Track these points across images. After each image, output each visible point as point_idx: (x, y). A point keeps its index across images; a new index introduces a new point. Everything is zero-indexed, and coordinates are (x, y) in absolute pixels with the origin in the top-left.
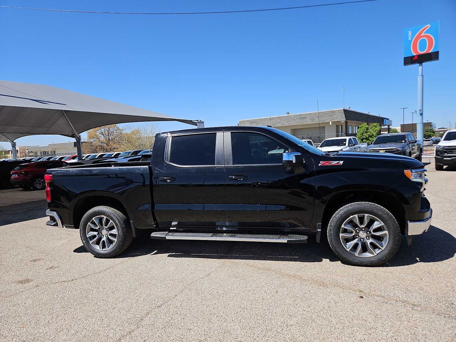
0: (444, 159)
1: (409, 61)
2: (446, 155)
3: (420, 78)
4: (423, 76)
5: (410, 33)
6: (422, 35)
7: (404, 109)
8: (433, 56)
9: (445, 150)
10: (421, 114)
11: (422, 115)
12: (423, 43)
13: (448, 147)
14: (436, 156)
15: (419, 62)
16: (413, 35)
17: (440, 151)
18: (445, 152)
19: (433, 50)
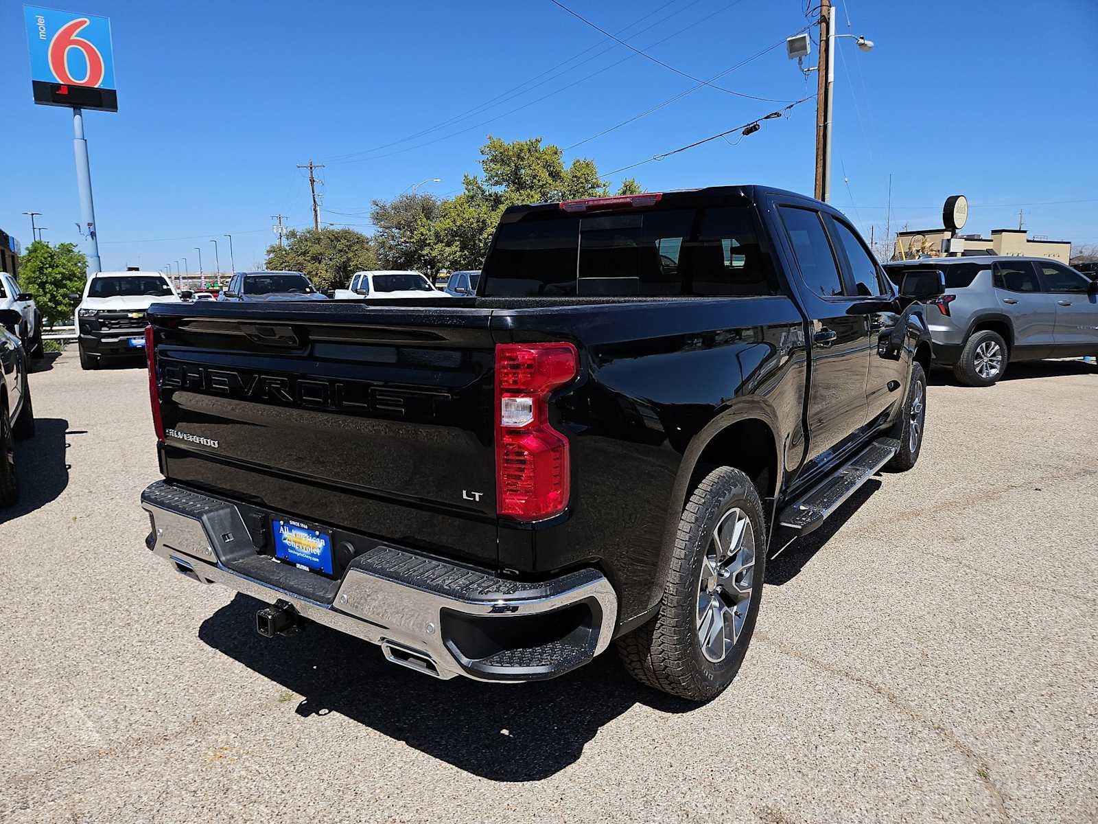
0: (103, 340)
1: (47, 93)
2: (105, 330)
3: (78, 145)
4: (86, 140)
5: (41, 22)
6: (73, 37)
7: (32, 214)
8: (104, 100)
9: (102, 320)
10: (93, 235)
11: (94, 238)
12: (76, 58)
13: (109, 311)
14: (82, 335)
15: (74, 104)
16: (50, 31)
17: (90, 323)
18: (103, 325)
19: (102, 84)
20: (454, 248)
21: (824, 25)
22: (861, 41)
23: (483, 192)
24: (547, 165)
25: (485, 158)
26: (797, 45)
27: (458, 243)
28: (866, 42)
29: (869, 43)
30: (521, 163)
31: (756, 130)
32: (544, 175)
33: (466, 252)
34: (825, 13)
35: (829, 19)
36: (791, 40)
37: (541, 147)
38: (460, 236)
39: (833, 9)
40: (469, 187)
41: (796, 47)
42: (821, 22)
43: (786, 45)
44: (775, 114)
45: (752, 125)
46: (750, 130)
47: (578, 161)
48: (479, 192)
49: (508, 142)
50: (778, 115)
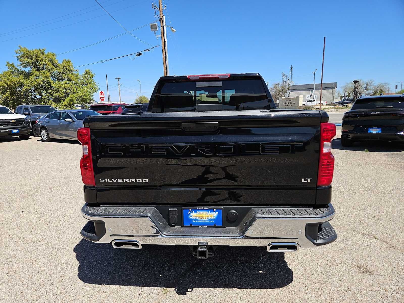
20: (7, 95)
21: (161, 21)
22: (172, 29)
23: (18, 70)
24: (51, 61)
25: (18, 55)
26: (154, 27)
27: (9, 93)
28: (174, 29)
29: (175, 30)
30: (38, 59)
31: (141, 55)
32: (50, 64)
33: (14, 97)
34: (161, 17)
35: (163, 19)
36: (152, 25)
37: (46, 52)
38: (9, 89)
39: (164, 17)
40: (10, 67)
41: (153, 27)
42: (161, 20)
43: (150, 27)
44: (148, 50)
45: (140, 53)
46: (139, 54)
47: (65, 60)
48: (16, 70)
49: (29, 49)
50: (149, 50)
